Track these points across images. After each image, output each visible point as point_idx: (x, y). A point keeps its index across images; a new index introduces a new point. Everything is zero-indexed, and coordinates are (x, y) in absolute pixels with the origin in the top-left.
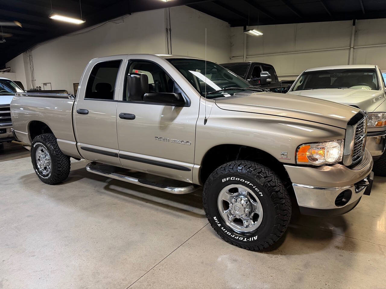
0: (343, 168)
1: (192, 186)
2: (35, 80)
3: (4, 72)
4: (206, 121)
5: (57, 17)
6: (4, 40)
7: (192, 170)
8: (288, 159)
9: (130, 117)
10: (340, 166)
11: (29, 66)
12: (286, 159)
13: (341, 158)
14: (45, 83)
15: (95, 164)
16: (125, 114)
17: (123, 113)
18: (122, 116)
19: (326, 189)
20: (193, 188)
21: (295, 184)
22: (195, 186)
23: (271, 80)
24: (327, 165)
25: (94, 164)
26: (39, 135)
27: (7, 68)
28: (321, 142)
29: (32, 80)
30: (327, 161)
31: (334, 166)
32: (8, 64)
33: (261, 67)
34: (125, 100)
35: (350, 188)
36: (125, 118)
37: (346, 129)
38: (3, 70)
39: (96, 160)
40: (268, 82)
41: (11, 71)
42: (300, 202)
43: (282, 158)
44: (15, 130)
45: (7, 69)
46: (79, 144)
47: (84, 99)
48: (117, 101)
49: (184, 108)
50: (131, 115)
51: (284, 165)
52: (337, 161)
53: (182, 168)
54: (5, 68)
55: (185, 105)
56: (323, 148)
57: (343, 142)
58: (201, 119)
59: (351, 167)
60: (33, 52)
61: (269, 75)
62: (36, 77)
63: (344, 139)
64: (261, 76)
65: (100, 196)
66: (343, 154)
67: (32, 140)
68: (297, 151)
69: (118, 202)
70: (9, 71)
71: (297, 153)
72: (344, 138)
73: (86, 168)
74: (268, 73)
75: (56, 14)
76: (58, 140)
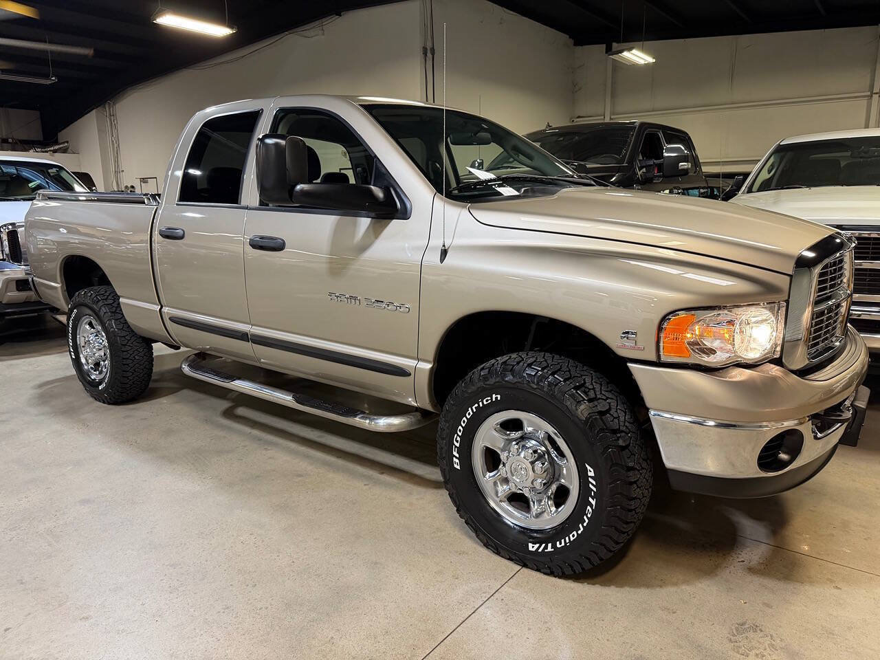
0: (781, 374)
1: (418, 414)
2: (123, 171)
3: (55, 151)
4: (444, 253)
5: (170, 20)
6: (53, 78)
7: (413, 374)
8: (639, 349)
9: (272, 244)
10: (775, 370)
11: (109, 139)
12: (633, 348)
13: (779, 349)
14: (143, 179)
15: (204, 359)
16: (262, 238)
17: (258, 236)
18: (255, 243)
19: (739, 426)
20: (419, 417)
21: (656, 413)
22: (424, 413)
23: (690, 164)
24: (739, 365)
25: (201, 359)
26: (85, 288)
27: (64, 143)
28: (725, 307)
29: (115, 172)
30: (741, 357)
31: (758, 369)
32: (62, 135)
33: (661, 135)
34: (263, 205)
35: (797, 425)
36: (262, 248)
37: (791, 276)
38: (52, 148)
39: (208, 349)
40: (683, 170)
41: (69, 150)
42: (668, 458)
43: (624, 346)
44: (34, 278)
45: (61, 146)
46: (165, 310)
47: (177, 205)
48: (247, 208)
49: (394, 221)
50: (276, 239)
51: (629, 365)
52: (768, 358)
53: (392, 369)
54: (56, 143)
55: (398, 215)
56: (731, 322)
57: (784, 309)
58: (434, 248)
59: (803, 373)
60: (118, 106)
61: (686, 152)
62: (124, 165)
63: (787, 302)
64: (666, 154)
65: (264, 452)
66: (784, 338)
67: (70, 299)
68: (660, 329)
69: (310, 468)
70: (65, 151)
71: (662, 335)
72: (787, 298)
73: (181, 367)
74: (683, 148)
75: (168, 12)
76: (121, 300)
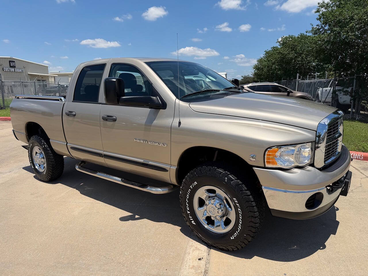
4: (180, 123)
7: (169, 171)
8: (257, 162)
9: (111, 119)
10: (311, 169)
12: (255, 162)
13: (312, 160)
17: (106, 115)
18: (104, 118)
20: (172, 188)
22: (174, 186)
24: (297, 167)
28: (290, 145)
31: (304, 168)
36: (107, 120)
37: (316, 131)
42: (270, 205)
43: (251, 161)
46: (69, 144)
47: (73, 102)
48: (101, 104)
49: (161, 110)
50: (113, 116)
51: (253, 168)
52: (309, 164)
53: (160, 168)
57: (314, 144)
59: (323, 169)
66: (314, 156)
68: (264, 154)
71: (266, 157)
72: (315, 140)
76: (51, 140)
